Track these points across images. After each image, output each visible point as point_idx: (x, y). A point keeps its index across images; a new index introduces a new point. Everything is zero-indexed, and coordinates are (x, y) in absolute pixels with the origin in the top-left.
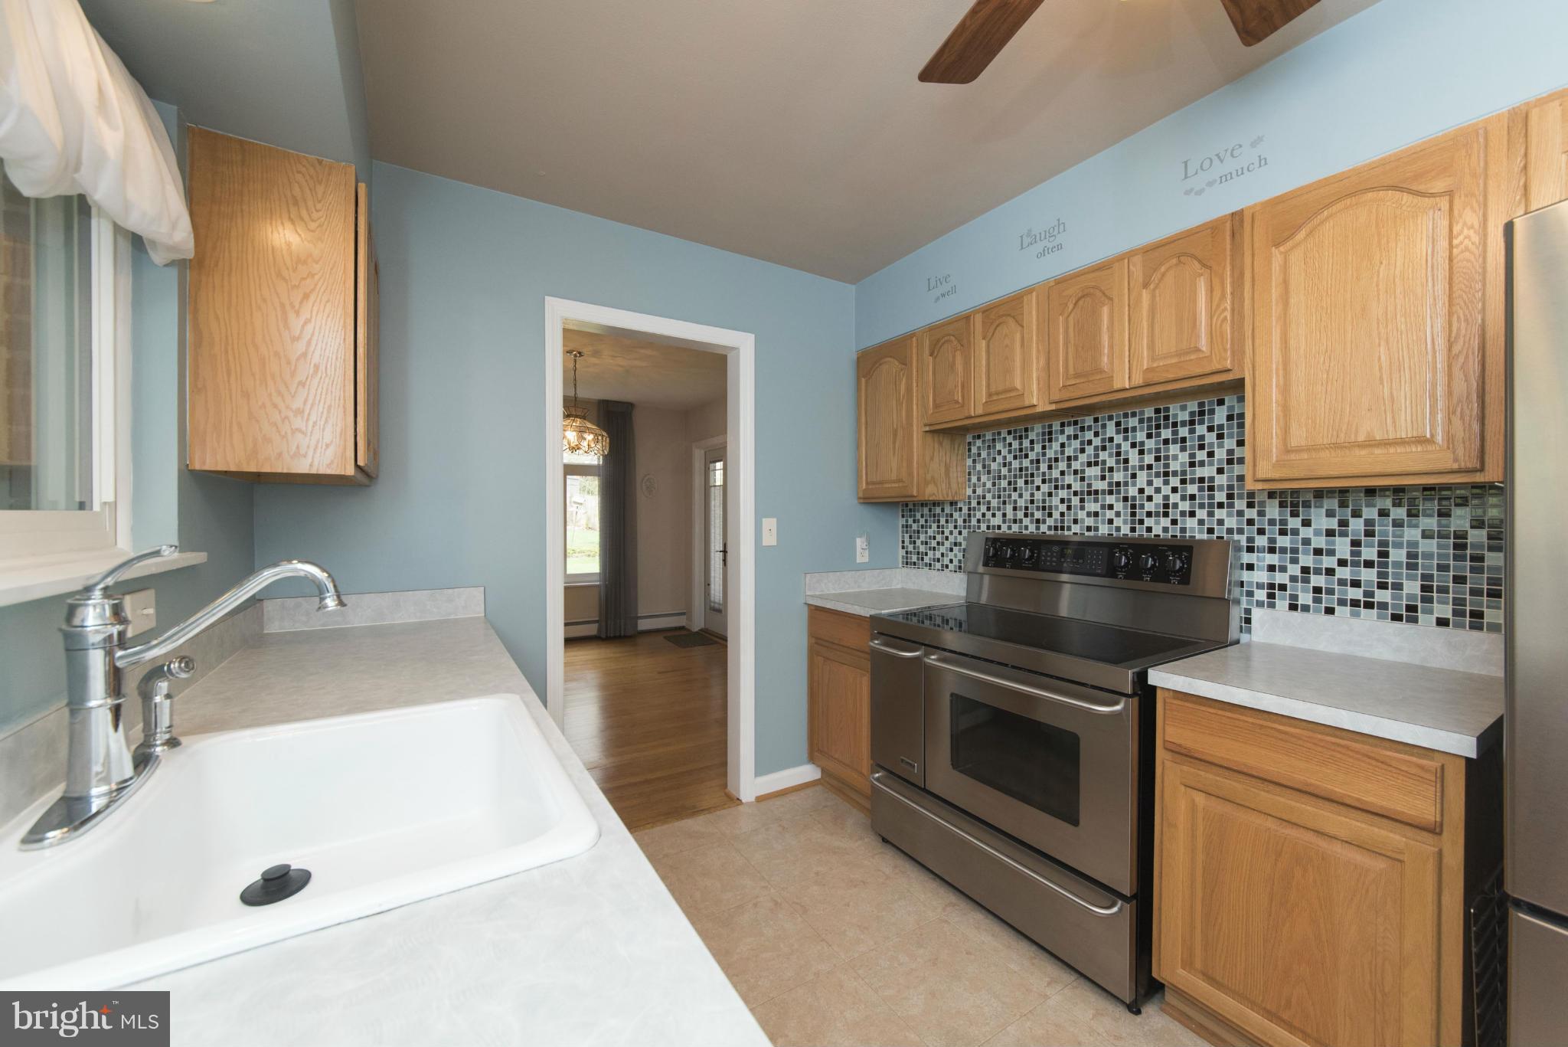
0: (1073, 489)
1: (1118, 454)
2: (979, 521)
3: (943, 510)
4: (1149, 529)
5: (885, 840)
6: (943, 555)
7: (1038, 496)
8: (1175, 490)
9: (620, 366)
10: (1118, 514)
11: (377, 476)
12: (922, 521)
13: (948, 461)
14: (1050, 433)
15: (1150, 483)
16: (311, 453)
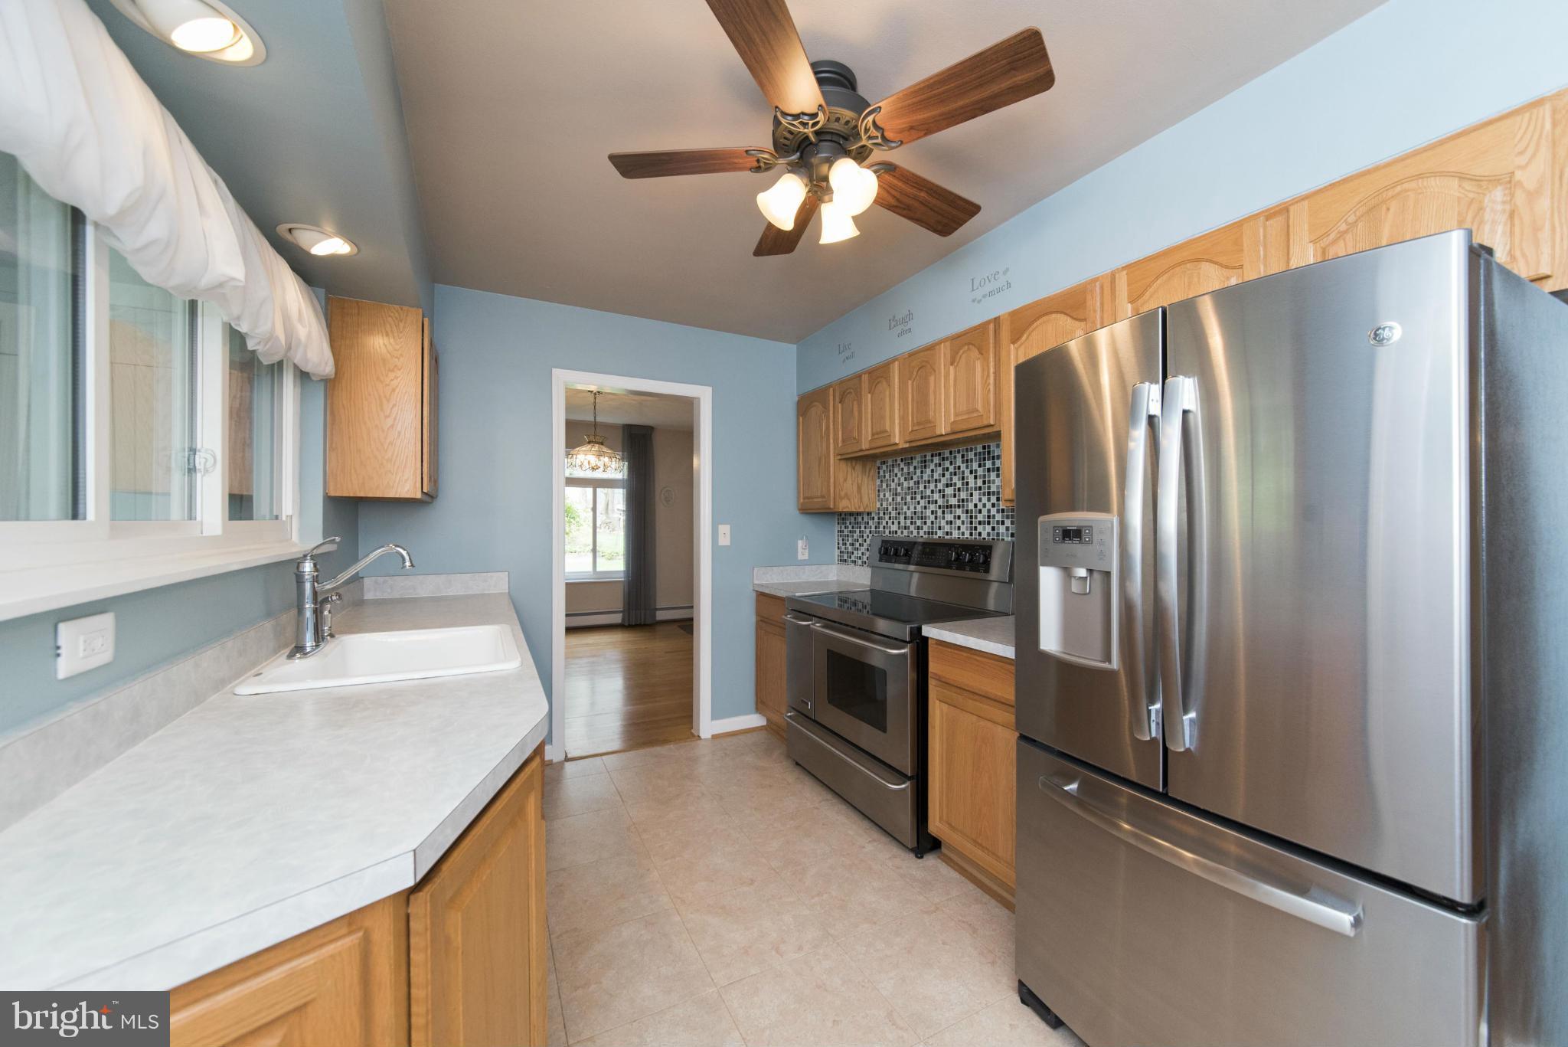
0: (939, 504)
1: (963, 478)
2: (884, 527)
3: (863, 519)
4: (980, 534)
5: (797, 764)
6: (863, 554)
7: (919, 508)
8: (993, 505)
9: (634, 400)
10: (963, 523)
11: (437, 496)
12: (850, 528)
13: (860, 482)
14: (925, 461)
15: (980, 500)
16: (396, 485)
